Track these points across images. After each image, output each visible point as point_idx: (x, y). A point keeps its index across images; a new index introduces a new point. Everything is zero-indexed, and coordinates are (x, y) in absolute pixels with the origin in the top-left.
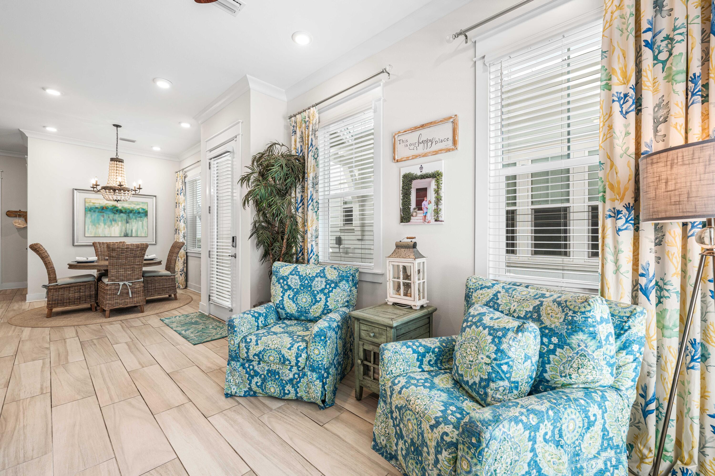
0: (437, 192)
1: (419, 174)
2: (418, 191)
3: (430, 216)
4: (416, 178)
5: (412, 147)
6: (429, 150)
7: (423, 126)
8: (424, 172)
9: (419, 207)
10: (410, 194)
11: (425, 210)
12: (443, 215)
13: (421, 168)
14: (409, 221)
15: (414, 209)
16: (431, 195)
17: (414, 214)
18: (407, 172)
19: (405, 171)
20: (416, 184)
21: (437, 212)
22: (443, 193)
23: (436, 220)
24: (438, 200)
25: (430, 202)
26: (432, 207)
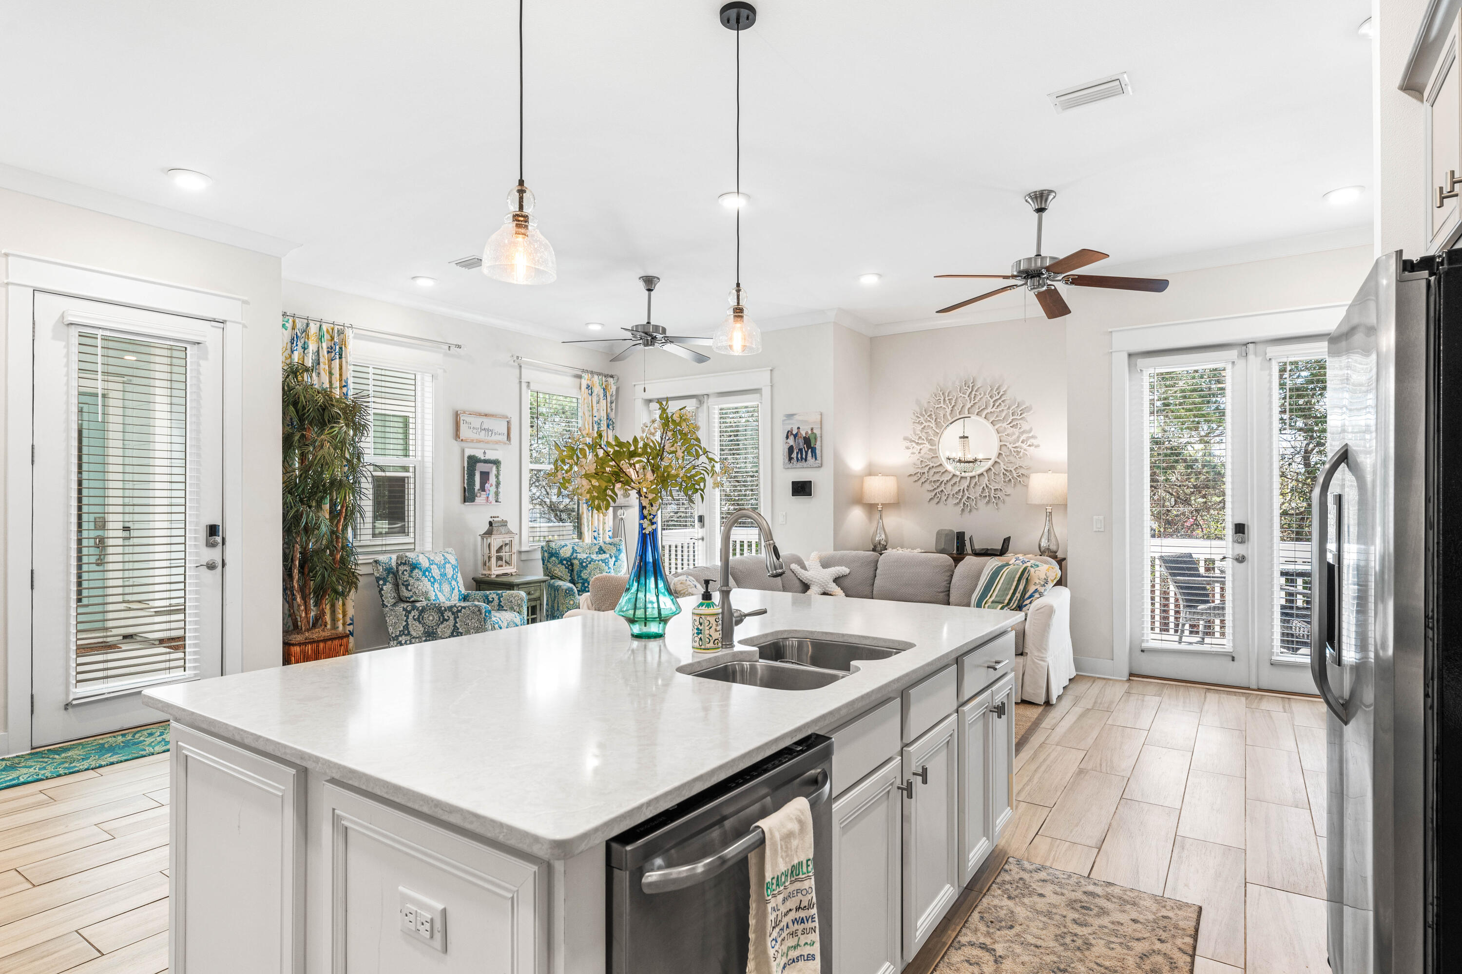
0: (497, 477)
1: (483, 458)
2: (482, 473)
3: (492, 498)
4: (480, 461)
5: (475, 431)
6: (489, 438)
7: (486, 415)
8: (488, 457)
9: (483, 489)
10: (475, 475)
11: (488, 492)
12: (501, 497)
13: (485, 453)
14: (474, 501)
15: (479, 490)
16: (492, 479)
17: (479, 495)
18: (472, 454)
19: (468, 452)
20: (480, 467)
21: (497, 494)
22: (501, 478)
23: (496, 501)
24: (498, 484)
25: (491, 485)
26: (493, 489)
